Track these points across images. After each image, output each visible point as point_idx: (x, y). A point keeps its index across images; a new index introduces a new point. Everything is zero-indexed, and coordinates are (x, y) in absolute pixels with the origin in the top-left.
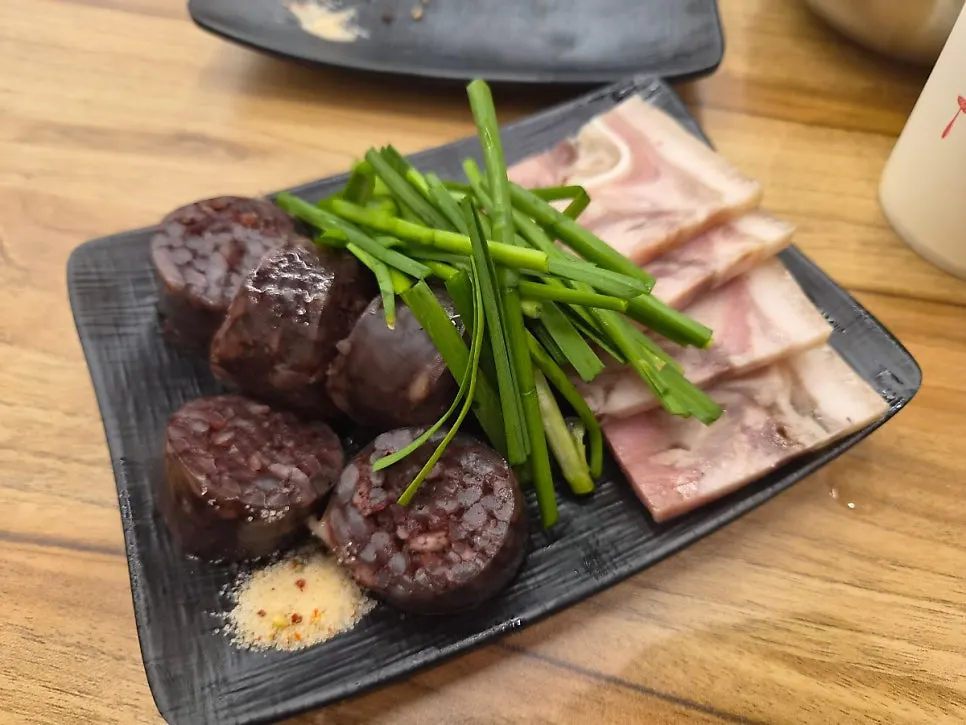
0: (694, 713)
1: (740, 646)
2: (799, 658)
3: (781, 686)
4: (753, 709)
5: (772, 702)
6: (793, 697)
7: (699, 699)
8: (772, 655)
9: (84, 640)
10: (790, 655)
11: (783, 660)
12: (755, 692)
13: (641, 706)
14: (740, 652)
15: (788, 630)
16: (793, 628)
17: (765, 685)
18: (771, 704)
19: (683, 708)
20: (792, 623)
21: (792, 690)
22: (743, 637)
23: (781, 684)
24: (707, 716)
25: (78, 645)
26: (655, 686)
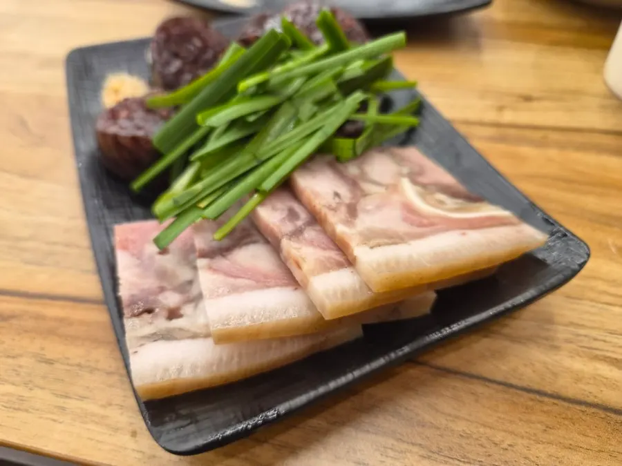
0: (546, 399)
1: (571, 352)
2: (616, 359)
3: (607, 378)
4: (589, 394)
5: (602, 389)
6: (617, 386)
7: (548, 389)
8: (596, 358)
9: (83, 362)
10: (609, 357)
11: (605, 361)
12: (589, 383)
13: (506, 396)
14: (572, 357)
15: (605, 341)
16: (608, 339)
17: (595, 378)
18: (601, 391)
19: (538, 397)
20: (606, 336)
21: (616, 381)
22: (573, 346)
23: (608, 376)
24: (556, 401)
25: (79, 365)
26: (514, 381)
